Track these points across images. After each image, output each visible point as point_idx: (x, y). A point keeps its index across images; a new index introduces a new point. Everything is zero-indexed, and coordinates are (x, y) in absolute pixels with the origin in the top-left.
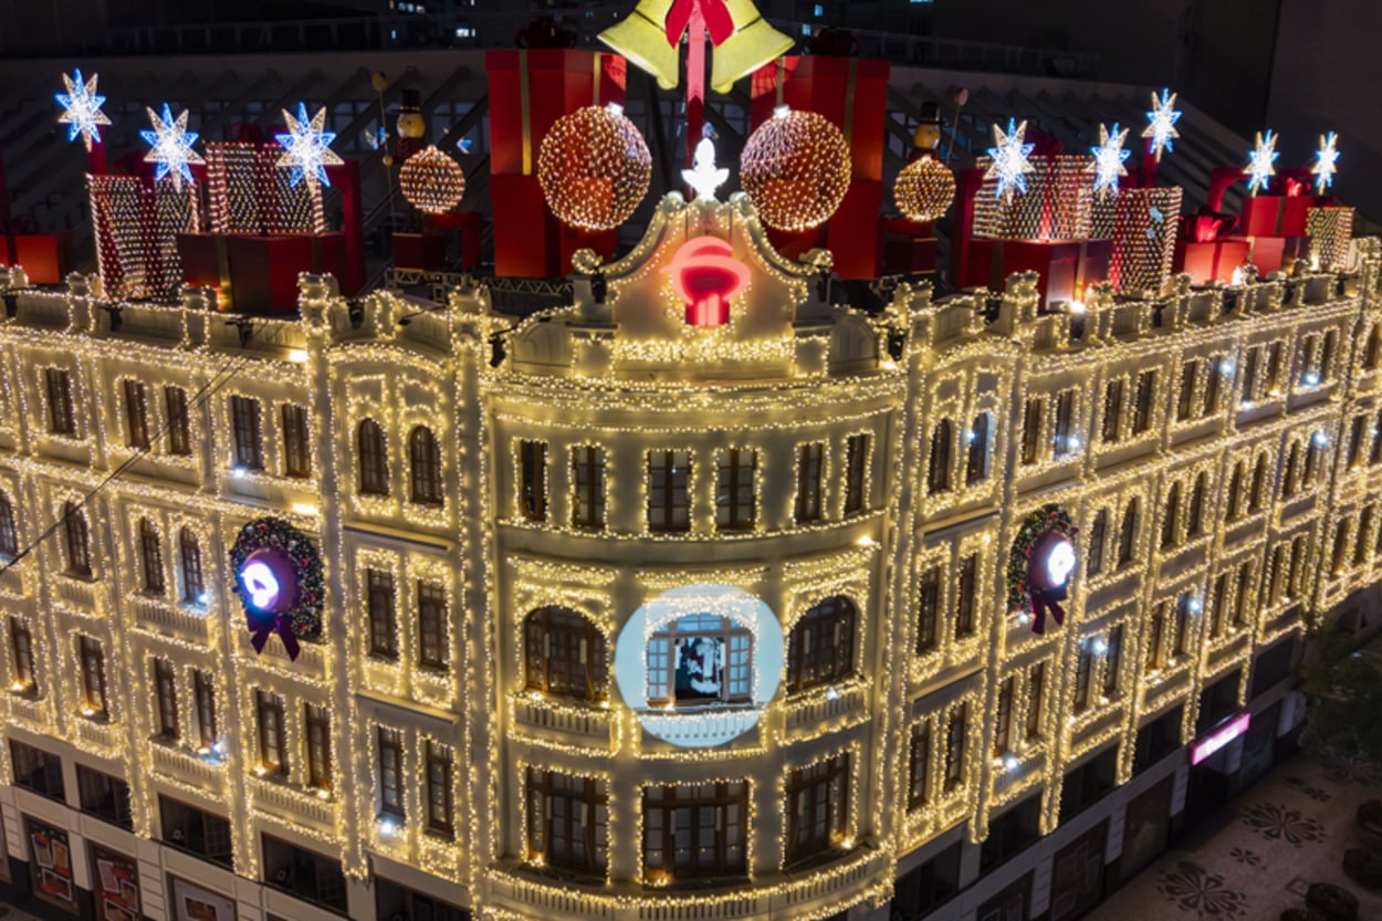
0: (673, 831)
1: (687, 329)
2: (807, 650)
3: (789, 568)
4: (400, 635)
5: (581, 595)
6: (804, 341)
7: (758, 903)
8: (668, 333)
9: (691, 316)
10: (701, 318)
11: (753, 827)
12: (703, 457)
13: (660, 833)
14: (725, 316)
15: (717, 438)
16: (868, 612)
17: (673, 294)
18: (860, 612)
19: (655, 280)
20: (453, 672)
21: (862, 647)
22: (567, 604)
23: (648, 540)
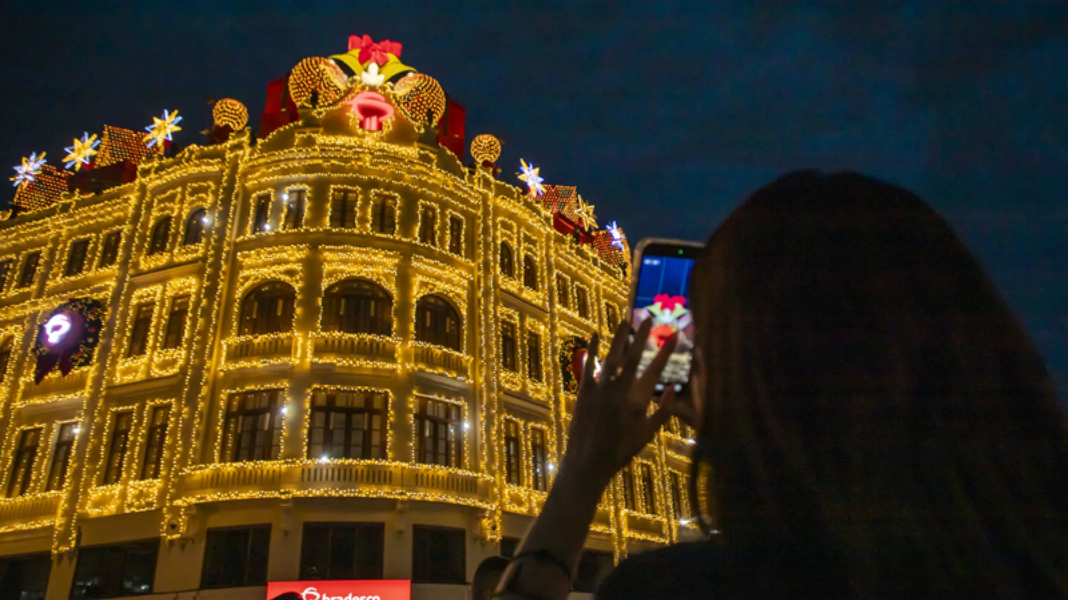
0: (331, 427)
1: (360, 131)
2: (428, 324)
3: (415, 258)
4: (151, 337)
5: (283, 268)
6: (422, 152)
7: (394, 476)
8: (349, 133)
9: (362, 125)
10: (367, 126)
11: (391, 429)
12: (365, 192)
13: (322, 431)
14: (380, 127)
15: (374, 184)
16: (468, 316)
17: (354, 115)
18: (462, 316)
19: (346, 108)
20: (185, 346)
21: (465, 337)
22: (273, 275)
23: (330, 231)
